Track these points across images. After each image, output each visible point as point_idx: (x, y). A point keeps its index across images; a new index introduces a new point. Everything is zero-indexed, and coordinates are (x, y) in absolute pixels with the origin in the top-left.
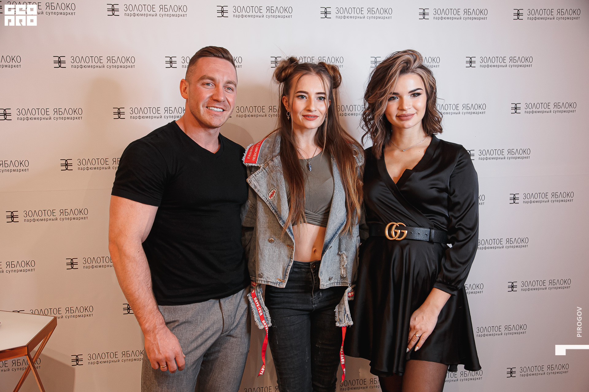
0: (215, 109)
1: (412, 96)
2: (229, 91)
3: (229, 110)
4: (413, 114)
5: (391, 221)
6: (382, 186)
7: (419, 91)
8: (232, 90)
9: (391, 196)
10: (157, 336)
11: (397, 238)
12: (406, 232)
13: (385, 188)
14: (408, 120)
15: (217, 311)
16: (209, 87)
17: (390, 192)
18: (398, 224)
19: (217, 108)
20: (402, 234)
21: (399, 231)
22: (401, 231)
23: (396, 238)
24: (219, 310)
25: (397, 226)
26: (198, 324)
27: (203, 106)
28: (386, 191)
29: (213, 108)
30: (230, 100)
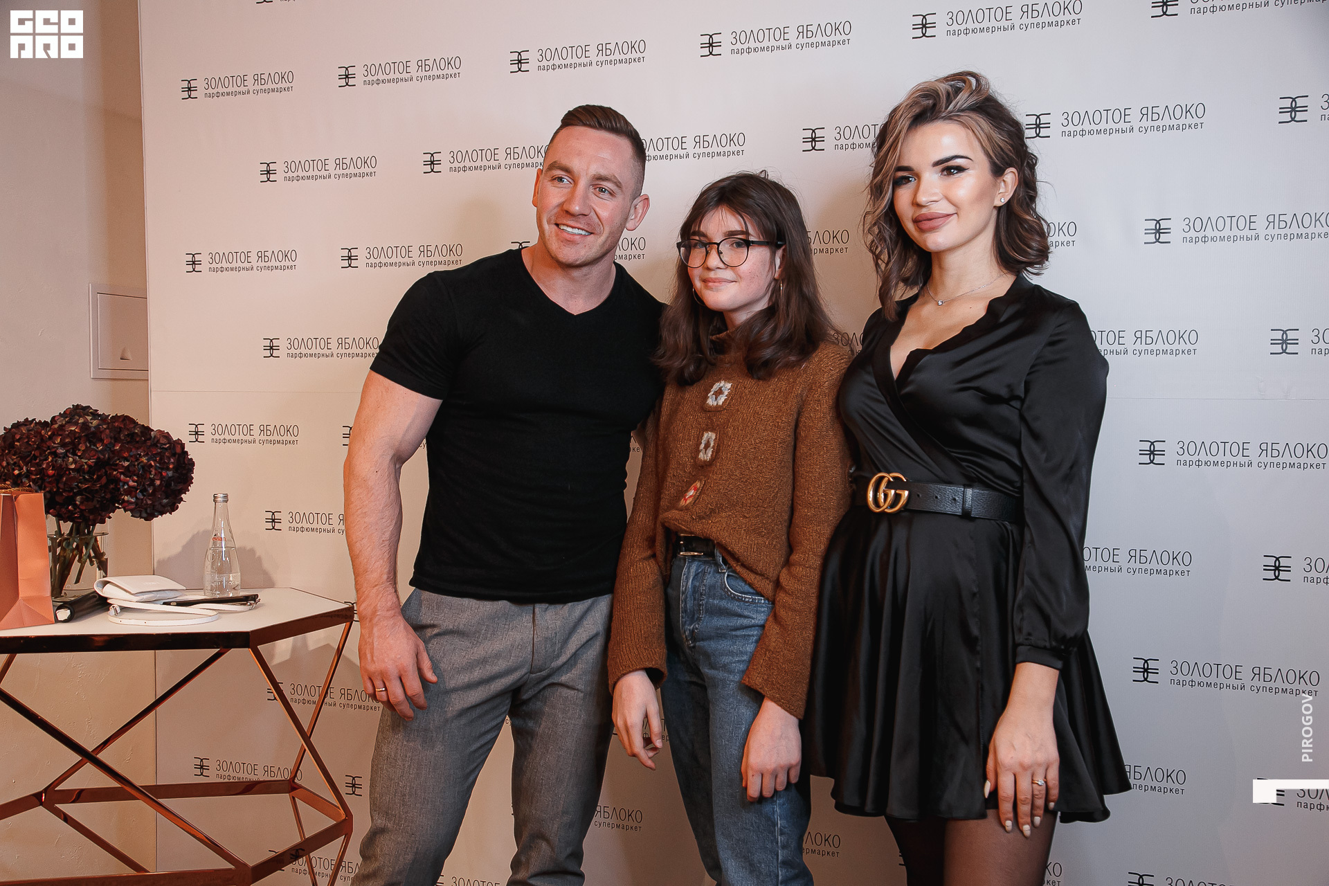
0: (569, 229)
1: (945, 173)
2: (601, 195)
3: (600, 234)
4: (949, 215)
5: (882, 469)
6: (870, 384)
7: (959, 162)
8: (612, 194)
9: (884, 410)
10: (375, 630)
11: (887, 508)
12: (906, 493)
13: (872, 389)
14: (933, 229)
15: (526, 624)
16: (561, 185)
17: (883, 399)
18: (889, 477)
19: (573, 227)
20: (898, 497)
21: (893, 492)
22: (895, 492)
23: (885, 507)
24: (530, 625)
25: (889, 480)
26: (480, 640)
27: (549, 222)
28: (875, 396)
29: (565, 228)
30: (604, 214)
